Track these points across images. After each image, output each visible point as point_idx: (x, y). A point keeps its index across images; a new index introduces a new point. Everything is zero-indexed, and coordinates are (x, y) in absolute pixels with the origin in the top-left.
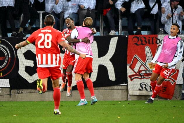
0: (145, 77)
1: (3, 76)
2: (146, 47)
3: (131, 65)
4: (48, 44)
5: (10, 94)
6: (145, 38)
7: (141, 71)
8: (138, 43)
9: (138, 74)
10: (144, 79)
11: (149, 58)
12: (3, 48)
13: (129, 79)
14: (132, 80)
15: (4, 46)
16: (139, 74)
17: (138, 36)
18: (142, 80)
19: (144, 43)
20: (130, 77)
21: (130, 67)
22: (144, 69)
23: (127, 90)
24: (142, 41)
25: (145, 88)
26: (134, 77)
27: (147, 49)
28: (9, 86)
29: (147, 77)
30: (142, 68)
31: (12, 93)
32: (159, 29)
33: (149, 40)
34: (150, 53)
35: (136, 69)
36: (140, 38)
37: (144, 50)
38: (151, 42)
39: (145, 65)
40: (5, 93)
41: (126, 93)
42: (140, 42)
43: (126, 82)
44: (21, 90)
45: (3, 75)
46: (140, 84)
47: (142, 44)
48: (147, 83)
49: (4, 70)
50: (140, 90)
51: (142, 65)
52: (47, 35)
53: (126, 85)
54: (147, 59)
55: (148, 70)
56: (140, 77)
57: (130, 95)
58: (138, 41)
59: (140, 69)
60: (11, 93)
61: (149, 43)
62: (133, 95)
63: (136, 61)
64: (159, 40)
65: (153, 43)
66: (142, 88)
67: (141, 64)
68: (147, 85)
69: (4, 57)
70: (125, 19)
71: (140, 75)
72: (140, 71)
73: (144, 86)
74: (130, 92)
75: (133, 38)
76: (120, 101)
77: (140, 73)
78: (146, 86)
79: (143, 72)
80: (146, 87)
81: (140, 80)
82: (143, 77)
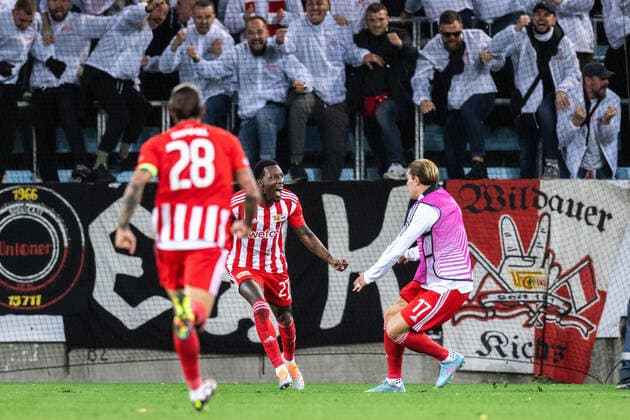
0: (498, 313)
1: (42, 307)
2: (502, 217)
4: (202, 172)
5: (67, 366)
6: (498, 188)
7: (486, 294)
8: (476, 206)
9: (475, 303)
10: (496, 320)
11: (514, 253)
12: (45, 215)
14: (455, 323)
16: (480, 302)
17: (477, 183)
18: (490, 322)
19: (495, 204)
22: (496, 287)
24: (488, 199)
25: (498, 348)
26: (464, 313)
27: (507, 225)
28: (64, 340)
29: (504, 314)
31: (71, 363)
32: (545, 163)
33: (512, 197)
34: (514, 237)
36: (482, 190)
37: (494, 228)
38: (518, 203)
39: (498, 274)
40: (49, 362)
42: (483, 202)
44: (99, 353)
45: (42, 303)
46: (483, 338)
47: (489, 208)
48: (506, 334)
49: (49, 286)
50: (481, 353)
51: (489, 274)
52: (196, 144)
53: (438, 337)
54: (506, 258)
55: (507, 292)
56: (483, 315)
58: (478, 198)
59: (484, 289)
60: (68, 359)
61: (513, 206)
64: (545, 197)
65: (524, 207)
66: (489, 349)
67: (485, 273)
68: (503, 339)
69: (48, 246)
70: (434, 128)
71: (483, 307)
72: (481, 295)
73: (493, 342)
75: (463, 188)
77: (483, 301)
78: (500, 341)
79: (493, 297)
80: (501, 346)
81: (480, 323)
82: (491, 314)
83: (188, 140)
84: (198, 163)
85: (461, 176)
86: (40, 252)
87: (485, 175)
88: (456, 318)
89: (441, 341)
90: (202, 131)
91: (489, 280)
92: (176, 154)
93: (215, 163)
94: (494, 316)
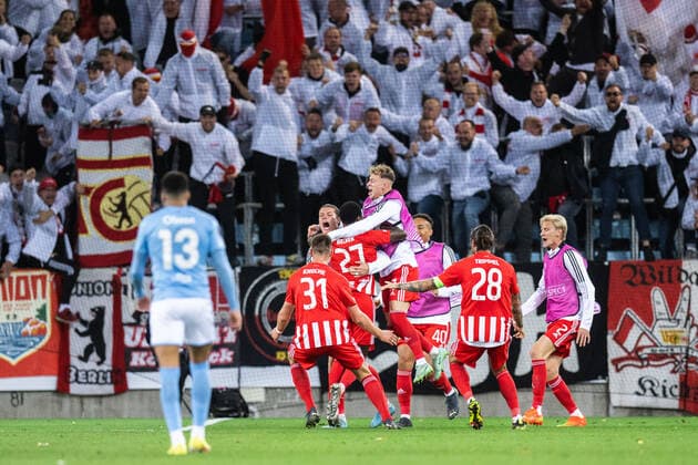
0: (651, 363)
2: (654, 289)
3: (617, 333)
4: (494, 291)
6: (651, 267)
7: (643, 347)
8: (634, 280)
9: (633, 355)
10: (650, 368)
11: (663, 317)
13: (611, 368)
14: (618, 370)
16: (637, 354)
18: (645, 369)
19: (649, 279)
20: (616, 362)
21: (615, 338)
22: (649, 343)
23: (607, 395)
24: (643, 275)
25: (652, 390)
26: (626, 363)
27: (657, 296)
28: (319, 386)
29: (656, 363)
30: (645, 341)
32: (685, 248)
33: (661, 274)
34: (662, 304)
35: (630, 343)
36: (638, 268)
37: (648, 297)
38: (666, 278)
39: (651, 333)
41: (604, 401)
42: (639, 278)
43: (605, 374)
46: (640, 382)
47: (643, 282)
48: (658, 379)
50: (638, 394)
51: (644, 333)
52: (493, 270)
53: (604, 381)
54: (657, 320)
55: (657, 347)
56: (640, 364)
57: (615, 407)
58: (635, 273)
59: (640, 344)
61: (662, 281)
62: (621, 407)
63: (629, 323)
64: (686, 273)
65: (670, 281)
66: (645, 390)
67: (641, 332)
68: (655, 382)
72: (638, 349)
73: (648, 385)
74: (615, 400)
75: (623, 267)
77: (640, 353)
78: (653, 384)
79: (648, 351)
80: (654, 388)
81: (638, 370)
82: (645, 363)
83: (487, 268)
84: (492, 284)
88: (619, 366)
89: (607, 385)
90: (495, 262)
92: (478, 277)
93: (502, 285)
94: (648, 365)
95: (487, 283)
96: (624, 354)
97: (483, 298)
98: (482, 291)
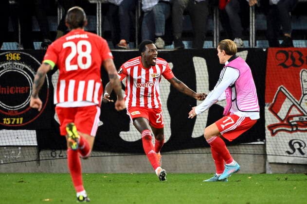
0: (300, 128)
1: (23, 124)
2: (302, 70)
4: (84, 60)
5: (38, 160)
6: (299, 53)
7: (292, 117)
8: (286, 63)
9: (285, 122)
10: (299, 133)
12: (25, 69)
13: (268, 133)
14: (273, 134)
15: (27, 67)
16: (289, 122)
17: (286, 49)
18: (294, 134)
19: (298, 62)
20: (271, 127)
21: (270, 109)
22: (298, 113)
23: (265, 155)
24: (293, 59)
25: (299, 149)
26: (278, 129)
28: (36, 145)
29: (302, 129)
30: (294, 111)
31: (41, 158)
35: (282, 113)
36: (290, 53)
37: (297, 77)
39: (300, 105)
40: (27, 158)
41: (262, 158)
42: (290, 60)
43: (263, 138)
44: (58, 152)
45: (23, 122)
46: (290, 143)
47: (294, 65)
48: (302, 140)
49: (27, 112)
51: (294, 105)
52: (81, 43)
53: (263, 143)
54: (304, 95)
55: (305, 116)
56: (290, 129)
57: (270, 163)
58: (287, 59)
60: (39, 157)
62: (275, 163)
63: (282, 98)
66: (294, 150)
67: (292, 104)
69: (27, 88)
70: (261, 16)
71: (290, 125)
72: (289, 118)
73: (297, 146)
74: (270, 159)
75: (277, 53)
76: (251, 175)
77: (290, 121)
78: (300, 145)
79: (297, 119)
80: (302, 148)
81: (289, 134)
82: (295, 129)
83: (76, 41)
84: (82, 54)
85: (277, 45)
86: (23, 92)
87: (292, 45)
88: (274, 130)
89: (264, 146)
90: (85, 36)
91: (294, 109)
92: (69, 49)
93: (91, 54)
94: (297, 130)
95: (77, 55)
96: (278, 122)
97: (75, 67)
98: (74, 61)
